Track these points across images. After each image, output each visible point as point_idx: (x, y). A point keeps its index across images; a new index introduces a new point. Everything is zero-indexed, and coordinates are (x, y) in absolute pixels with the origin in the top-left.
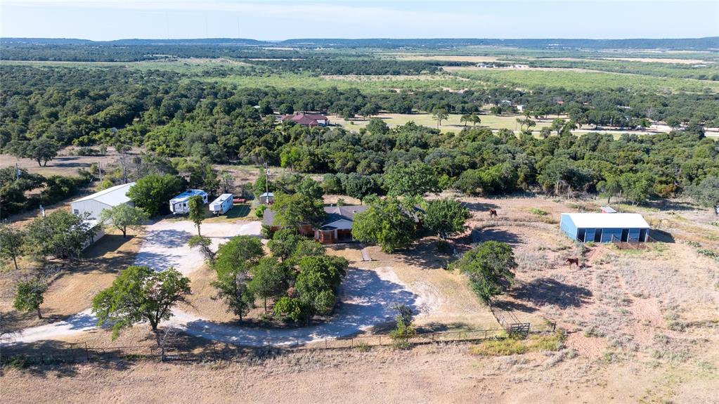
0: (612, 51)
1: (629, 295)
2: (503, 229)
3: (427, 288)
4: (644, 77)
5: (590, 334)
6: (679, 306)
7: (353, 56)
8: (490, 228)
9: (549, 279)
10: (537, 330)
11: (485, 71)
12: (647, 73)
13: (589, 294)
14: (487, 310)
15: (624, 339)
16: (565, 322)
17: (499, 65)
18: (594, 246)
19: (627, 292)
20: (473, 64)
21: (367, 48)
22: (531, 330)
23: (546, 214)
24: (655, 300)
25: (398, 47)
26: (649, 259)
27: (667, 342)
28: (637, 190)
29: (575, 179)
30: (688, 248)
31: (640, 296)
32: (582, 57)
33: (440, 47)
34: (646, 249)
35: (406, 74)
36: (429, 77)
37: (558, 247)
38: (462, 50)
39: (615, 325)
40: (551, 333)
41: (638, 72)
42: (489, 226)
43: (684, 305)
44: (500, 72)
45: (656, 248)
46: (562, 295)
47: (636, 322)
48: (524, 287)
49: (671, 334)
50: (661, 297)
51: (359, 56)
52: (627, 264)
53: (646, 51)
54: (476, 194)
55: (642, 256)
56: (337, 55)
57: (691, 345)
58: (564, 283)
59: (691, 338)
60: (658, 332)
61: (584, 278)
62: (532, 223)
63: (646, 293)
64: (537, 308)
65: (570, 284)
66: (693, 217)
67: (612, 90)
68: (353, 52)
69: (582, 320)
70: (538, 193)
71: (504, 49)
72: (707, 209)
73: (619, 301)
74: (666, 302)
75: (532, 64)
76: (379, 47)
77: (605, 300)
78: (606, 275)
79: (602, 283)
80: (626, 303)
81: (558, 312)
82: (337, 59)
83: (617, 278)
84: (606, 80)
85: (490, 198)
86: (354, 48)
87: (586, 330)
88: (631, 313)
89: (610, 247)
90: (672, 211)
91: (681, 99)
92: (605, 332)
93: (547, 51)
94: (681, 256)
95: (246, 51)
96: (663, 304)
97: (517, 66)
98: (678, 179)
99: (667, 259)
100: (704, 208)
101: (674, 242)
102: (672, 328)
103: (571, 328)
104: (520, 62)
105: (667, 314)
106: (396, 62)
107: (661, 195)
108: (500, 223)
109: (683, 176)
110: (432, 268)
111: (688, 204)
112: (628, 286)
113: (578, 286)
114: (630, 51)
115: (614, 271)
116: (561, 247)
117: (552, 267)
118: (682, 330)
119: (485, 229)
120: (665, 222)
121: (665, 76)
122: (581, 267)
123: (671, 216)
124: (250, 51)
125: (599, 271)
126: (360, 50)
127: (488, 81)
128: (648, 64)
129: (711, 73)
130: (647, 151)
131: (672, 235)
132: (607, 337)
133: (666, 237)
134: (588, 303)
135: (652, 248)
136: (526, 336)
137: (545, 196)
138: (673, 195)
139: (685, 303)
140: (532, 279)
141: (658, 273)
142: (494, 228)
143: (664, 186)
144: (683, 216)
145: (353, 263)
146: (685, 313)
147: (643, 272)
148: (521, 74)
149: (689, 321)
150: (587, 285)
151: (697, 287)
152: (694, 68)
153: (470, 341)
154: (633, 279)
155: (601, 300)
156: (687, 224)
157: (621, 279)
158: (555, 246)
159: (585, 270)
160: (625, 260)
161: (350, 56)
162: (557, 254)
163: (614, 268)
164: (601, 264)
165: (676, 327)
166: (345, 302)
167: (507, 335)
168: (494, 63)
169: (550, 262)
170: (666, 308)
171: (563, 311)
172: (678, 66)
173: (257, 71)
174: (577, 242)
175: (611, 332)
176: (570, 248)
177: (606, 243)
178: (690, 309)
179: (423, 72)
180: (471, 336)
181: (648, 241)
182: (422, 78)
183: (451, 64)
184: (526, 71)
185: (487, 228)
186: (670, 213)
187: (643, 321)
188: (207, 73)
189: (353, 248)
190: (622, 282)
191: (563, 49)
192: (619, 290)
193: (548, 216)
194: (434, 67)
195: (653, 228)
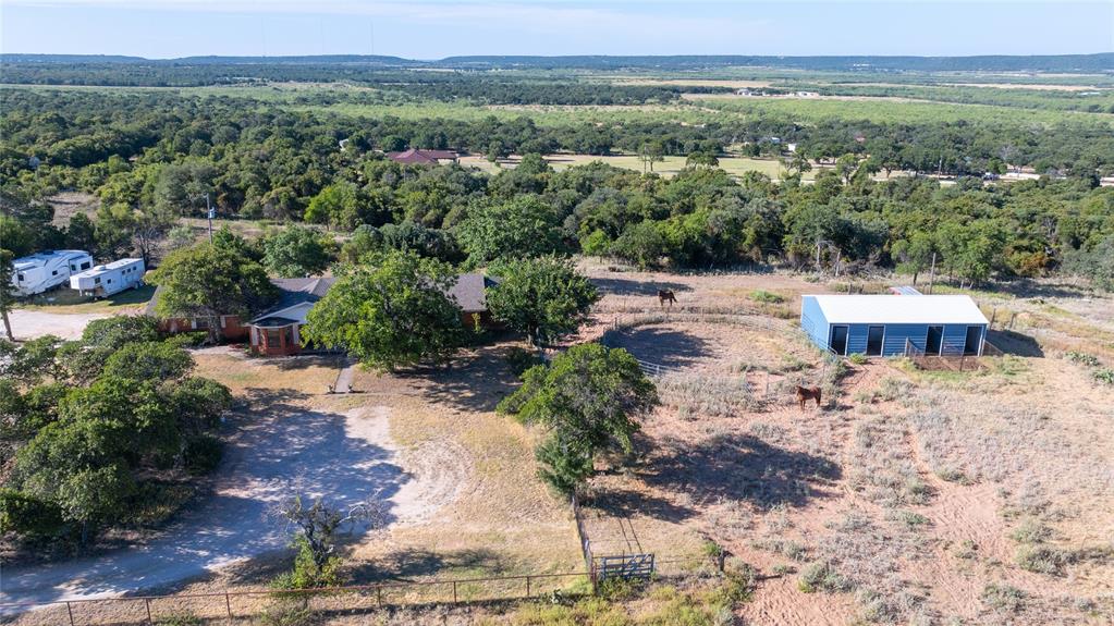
0: (952, 74)
1: (930, 476)
2: (679, 328)
3: (447, 456)
4: (1000, 109)
5: (815, 584)
6: (1049, 503)
7: (546, 79)
8: (651, 326)
9: (747, 436)
10: (677, 572)
11: (749, 100)
12: (1007, 103)
13: (833, 472)
14: (566, 514)
15: (901, 598)
16: (757, 547)
17: (772, 92)
18: (866, 363)
19: (926, 467)
20: (731, 90)
21: (569, 70)
22: (661, 570)
23: (780, 300)
24: (991, 489)
25: (618, 67)
26: (985, 392)
27: (1018, 608)
28: (970, 255)
29: (854, 240)
30: (1072, 368)
31: (957, 477)
32: (904, 82)
33: (683, 68)
34: (980, 370)
35: (622, 104)
36: (658, 109)
37: (785, 364)
38: (719, 71)
39: (884, 557)
40: (711, 582)
41: (990, 102)
42: (649, 323)
43: (1061, 502)
44: (772, 101)
45: (1001, 367)
46: (766, 474)
47: (940, 548)
48: (682, 455)
49: (1031, 584)
50: (1006, 481)
51: (555, 80)
52: (934, 403)
53: (1005, 74)
54: (656, 268)
55: (969, 384)
56: (520, 78)
57: (1081, 615)
58: (780, 446)
59: (1084, 594)
60: (996, 579)
61: (829, 434)
62: (743, 318)
63: (971, 471)
64: (697, 508)
65: (791, 448)
66: (1082, 310)
67: (948, 125)
68: (547, 74)
69: (801, 542)
70: (780, 267)
71: (784, 71)
72: (1109, 295)
73: (903, 491)
74: (1019, 493)
75: (825, 92)
76: (587, 68)
77: (870, 489)
78: (882, 427)
79: (869, 445)
80: (920, 497)
81: (745, 522)
82: (519, 83)
83: (906, 433)
84: (940, 112)
85: (681, 273)
86: (549, 69)
87: (806, 570)
88: (931, 524)
89: (900, 365)
90: (1040, 298)
91: (1060, 137)
92: (856, 577)
93: (851, 74)
94: (1058, 386)
95: (380, 72)
96: (1011, 498)
97: (800, 93)
98: (1052, 246)
99: (1024, 392)
100: (1104, 294)
101: (1041, 355)
102: (1031, 563)
103: (769, 563)
104: (807, 89)
105: (1019, 525)
106: (610, 88)
107: (1019, 272)
108: (674, 315)
109: (1062, 239)
110: (482, 410)
111: (1072, 287)
112: (929, 454)
113: (810, 453)
114: (981, 74)
115: (902, 419)
116: (792, 364)
117: (761, 407)
118: (1059, 572)
119: (640, 328)
120: (1026, 316)
121: (1035, 107)
122: (827, 408)
123: (1037, 306)
124: (386, 73)
125: (868, 418)
126: (557, 72)
127: (750, 113)
128: (1008, 91)
129: (1107, 104)
130: (999, 204)
131: (1037, 340)
132: (859, 592)
133: (1025, 346)
134: (827, 495)
135: (993, 368)
136: (641, 589)
137: (792, 271)
138: (1042, 271)
139: (1065, 498)
140: (707, 436)
141: (1003, 424)
142: (659, 326)
143: (1025, 254)
144: (1063, 307)
145: (305, 397)
146: (1065, 523)
147: (967, 420)
148: (805, 105)
149: (1074, 547)
150: (833, 450)
151: (1093, 457)
152: (1080, 97)
153: (484, 604)
154: (945, 436)
155: (859, 490)
156: (1070, 320)
157: (915, 437)
158: (779, 363)
159: (836, 416)
160: (932, 393)
161: (540, 80)
162: (779, 378)
163: (903, 412)
164: (874, 402)
165: (1041, 564)
166: (221, 493)
167: (590, 588)
168: (764, 89)
169: (757, 396)
170: (1019, 509)
171: (758, 518)
172: (1055, 94)
173: (385, 98)
174: (828, 354)
175: (872, 578)
176: (810, 367)
177: (893, 357)
178: (1078, 513)
179: (649, 100)
180: (494, 590)
181: (986, 352)
182: (646, 109)
183: (696, 90)
184: (814, 101)
185: (644, 327)
186: (1035, 302)
187: (958, 547)
188: (304, 101)
189: (327, 365)
190: (918, 444)
191: (875, 72)
192: (906, 463)
193: (784, 305)
194: (667, 95)
195: (998, 327)
